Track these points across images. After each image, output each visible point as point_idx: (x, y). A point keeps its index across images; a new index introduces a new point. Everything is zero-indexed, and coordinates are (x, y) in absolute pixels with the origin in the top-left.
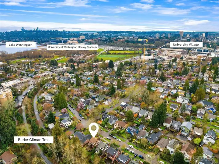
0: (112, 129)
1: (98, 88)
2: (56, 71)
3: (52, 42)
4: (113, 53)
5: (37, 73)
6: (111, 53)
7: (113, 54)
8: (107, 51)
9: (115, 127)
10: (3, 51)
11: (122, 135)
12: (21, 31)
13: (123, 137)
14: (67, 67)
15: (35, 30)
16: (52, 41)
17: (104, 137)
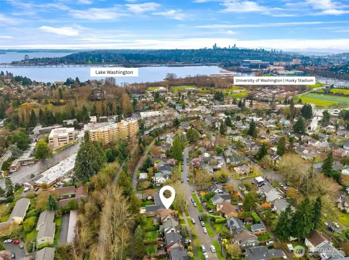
0: (210, 211)
1: (245, 144)
2: (213, 109)
3: (243, 66)
4: (337, 92)
5: (186, 106)
6: (332, 93)
7: (336, 94)
8: (327, 87)
9: (218, 209)
10: (172, 74)
11: (216, 226)
12: (212, 48)
13: (215, 229)
14: (234, 105)
15: (231, 48)
16: (244, 64)
17: (189, 217)
